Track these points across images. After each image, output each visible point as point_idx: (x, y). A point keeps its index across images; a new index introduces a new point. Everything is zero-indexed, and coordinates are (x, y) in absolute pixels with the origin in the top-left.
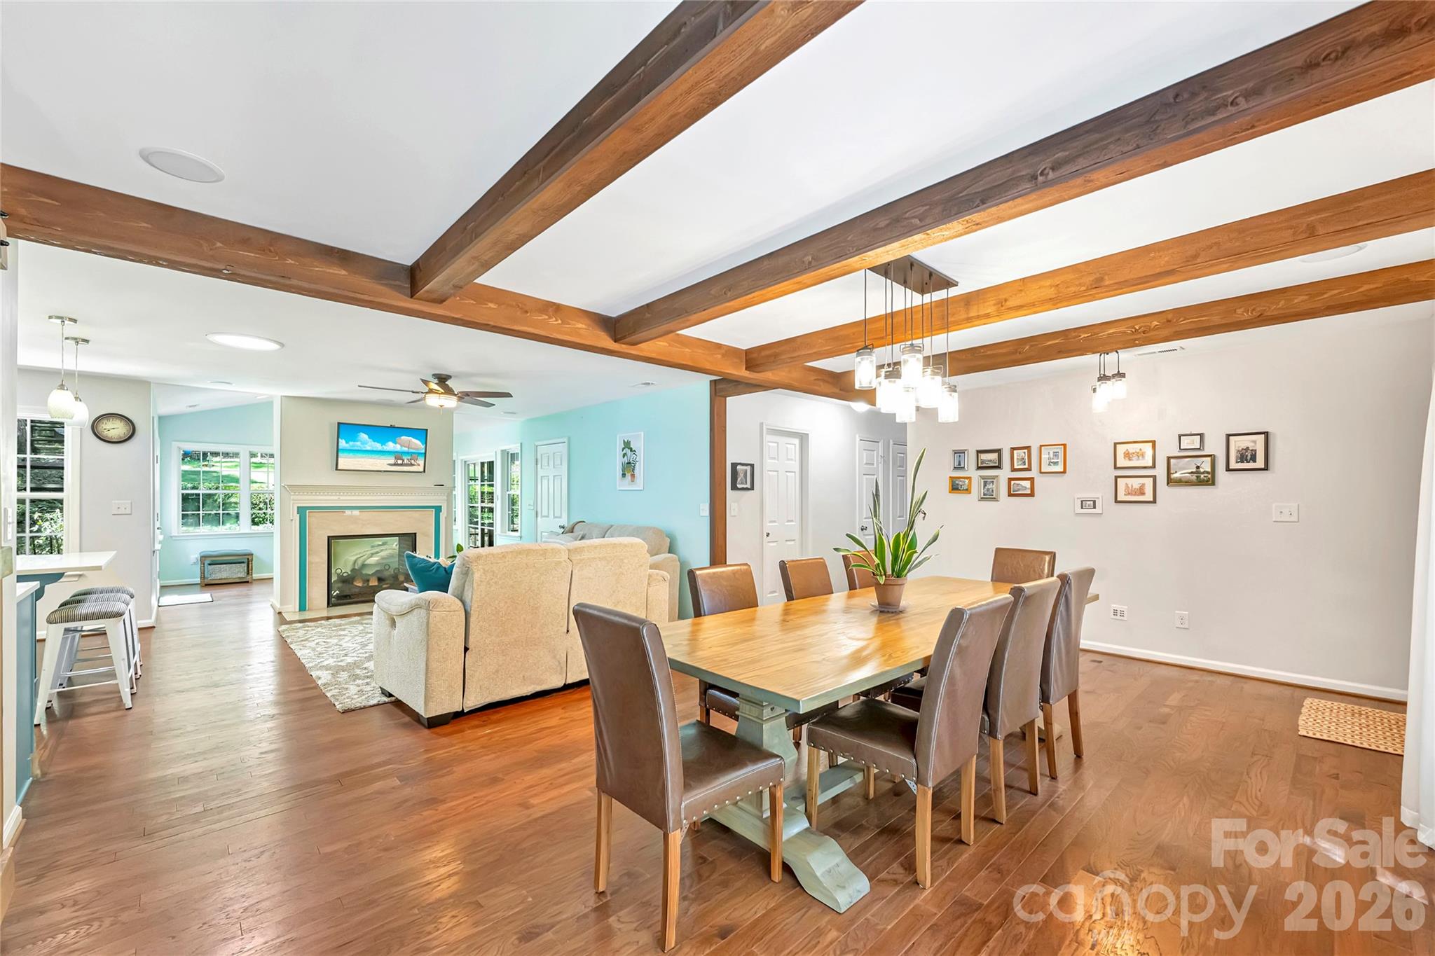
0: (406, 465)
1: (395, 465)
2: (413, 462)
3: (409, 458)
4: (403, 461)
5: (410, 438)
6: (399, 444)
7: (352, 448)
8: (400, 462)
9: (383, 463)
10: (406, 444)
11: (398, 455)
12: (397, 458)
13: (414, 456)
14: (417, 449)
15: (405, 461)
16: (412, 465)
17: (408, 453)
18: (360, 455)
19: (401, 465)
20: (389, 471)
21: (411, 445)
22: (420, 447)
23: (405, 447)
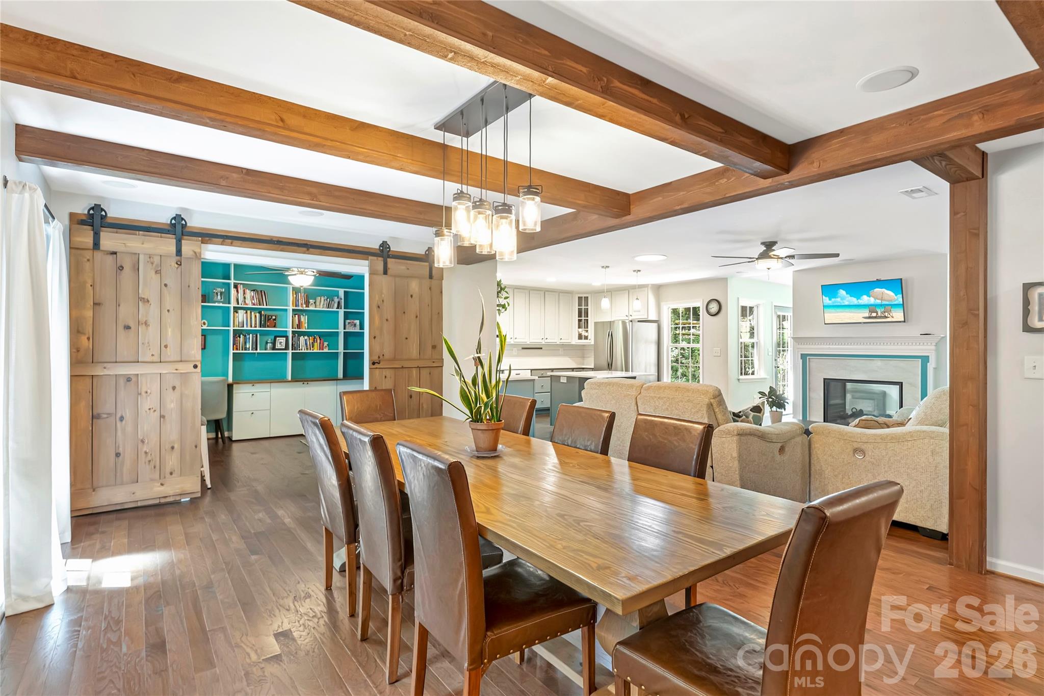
0: (880, 317)
1: (870, 318)
2: (886, 314)
3: (883, 310)
4: (877, 312)
5: (884, 290)
6: (872, 297)
7: (835, 304)
8: (874, 315)
9: (859, 316)
10: (880, 297)
11: (872, 308)
12: (871, 312)
13: (888, 308)
14: (891, 301)
15: (880, 313)
16: (886, 317)
17: (881, 305)
19: (875, 317)
20: (864, 323)
21: (885, 297)
22: (896, 298)
23: (878, 299)
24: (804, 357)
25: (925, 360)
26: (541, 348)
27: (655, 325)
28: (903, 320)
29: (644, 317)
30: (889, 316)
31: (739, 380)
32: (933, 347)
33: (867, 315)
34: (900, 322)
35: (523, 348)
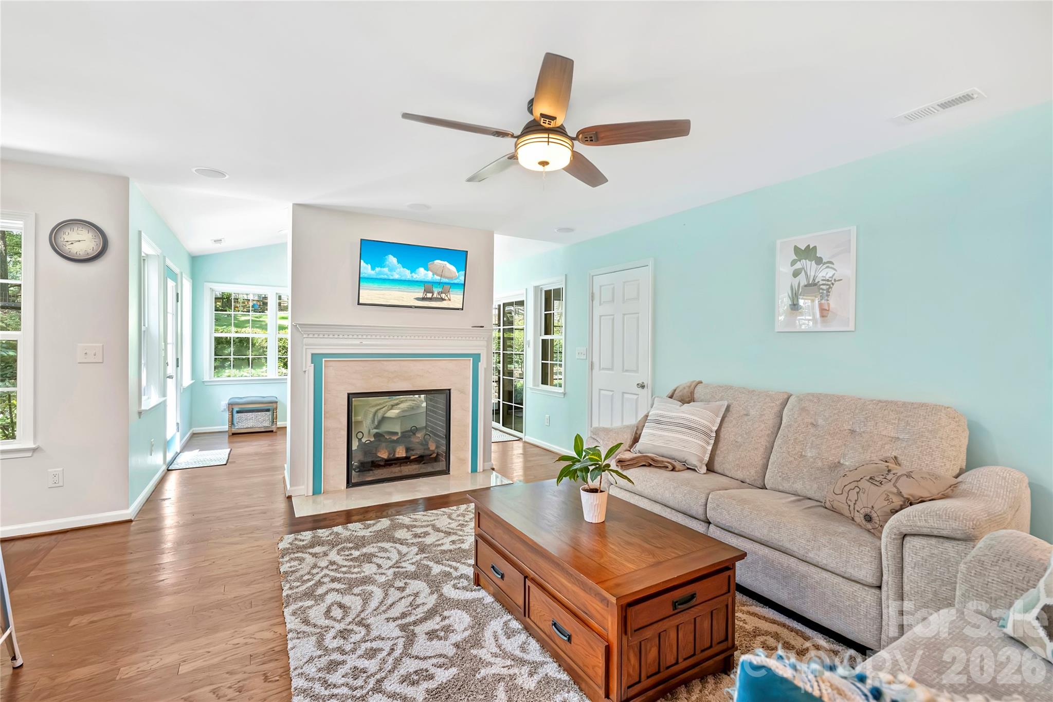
0: (437, 299)
1: (423, 299)
2: (443, 296)
3: (440, 290)
4: (433, 293)
5: (446, 263)
6: (432, 271)
7: (378, 277)
8: (429, 295)
9: (409, 296)
10: (439, 272)
11: (428, 287)
12: (426, 291)
13: (447, 287)
14: (451, 278)
15: (435, 296)
16: (443, 300)
17: (440, 283)
18: (387, 285)
19: (430, 299)
20: (416, 307)
21: (446, 274)
22: (457, 274)
23: (437, 275)
24: (317, 358)
25: (476, 358)
28: (461, 308)
30: (446, 298)
31: (140, 413)
33: (421, 295)
34: (458, 309)
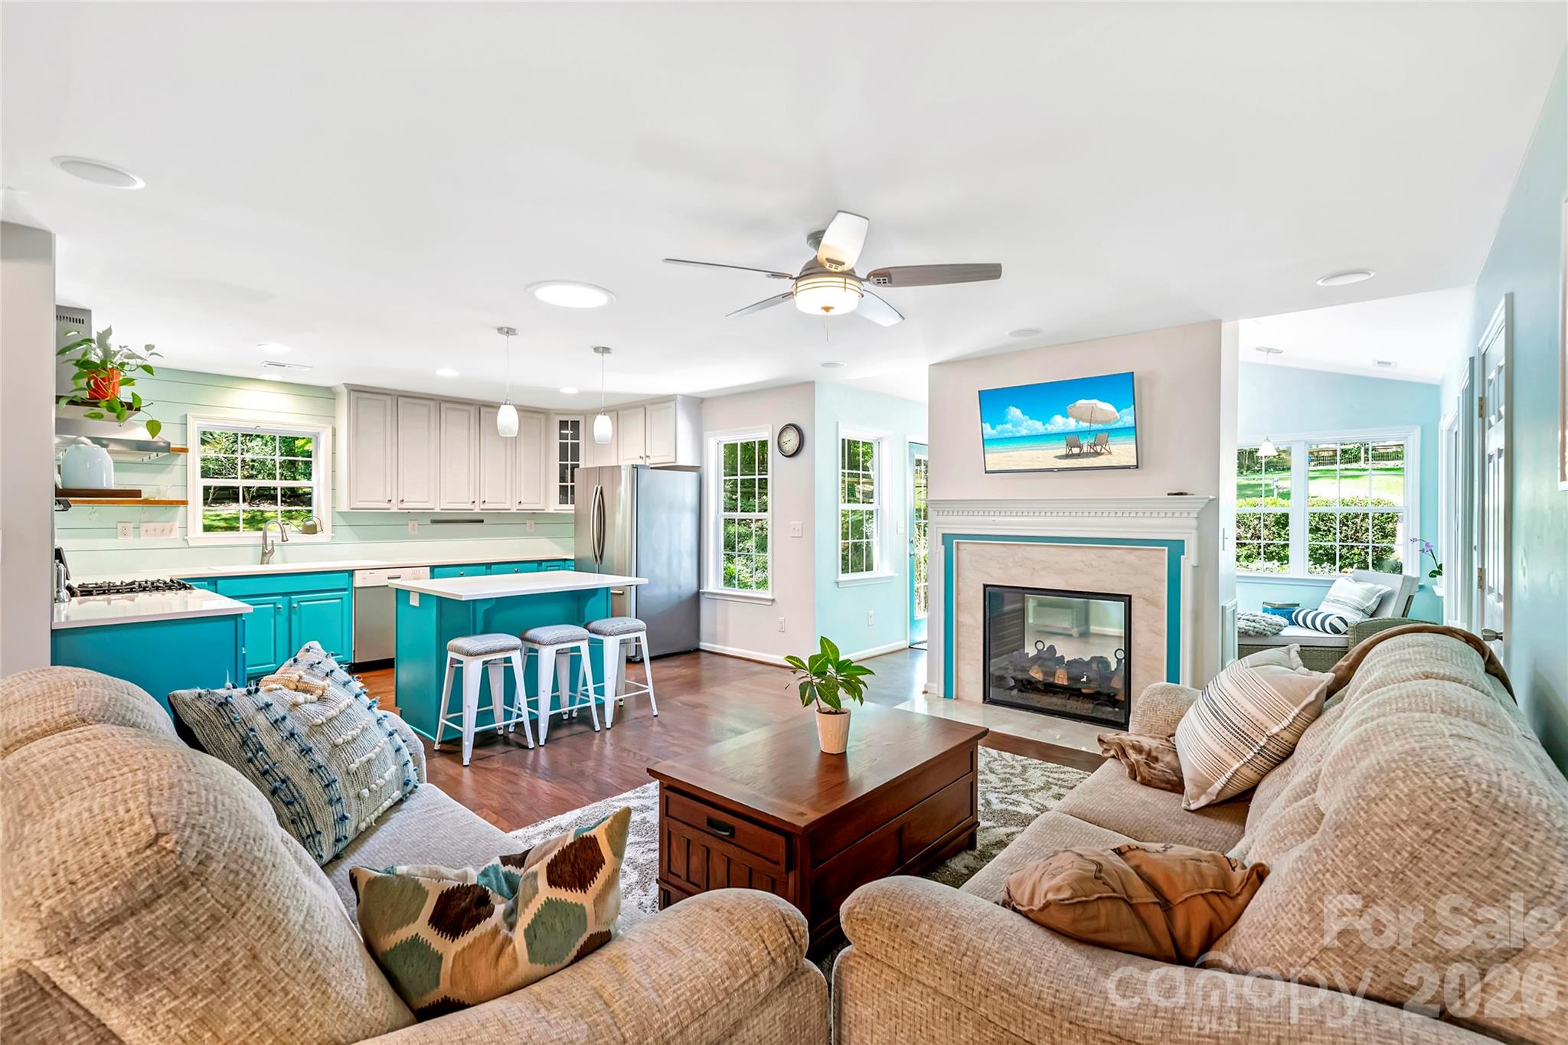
0: (1088, 455)
1: (1067, 456)
2: (1098, 448)
4: (1081, 447)
5: (1096, 401)
6: (1074, 417)
8: (1076, 450)
9: (1047, 456)
10: (1087, 416)
11: (1071, 439)
12: (1070, 445)
13: (1102, 436)
14: (1109, 422)
15: (1085, 449)
16: (1099, 455)
17: (1090, 432)
18: (1011, 446)
19: (1079, 456)
20: (1060, 470)
21: (1099, 416)
22: (1118, 414)
23: (1084, 421)
24: (947, 539)
25: (1175, 546)
26: (482, 521)
27: (693, 475)
28: (1135, 463)
29: (667, 460)
30: (1103, 451)
31: (837, 583)
32: (1194, 523)
33: (1063, 451)
34: (1129, 467)
35: (434, 522)
